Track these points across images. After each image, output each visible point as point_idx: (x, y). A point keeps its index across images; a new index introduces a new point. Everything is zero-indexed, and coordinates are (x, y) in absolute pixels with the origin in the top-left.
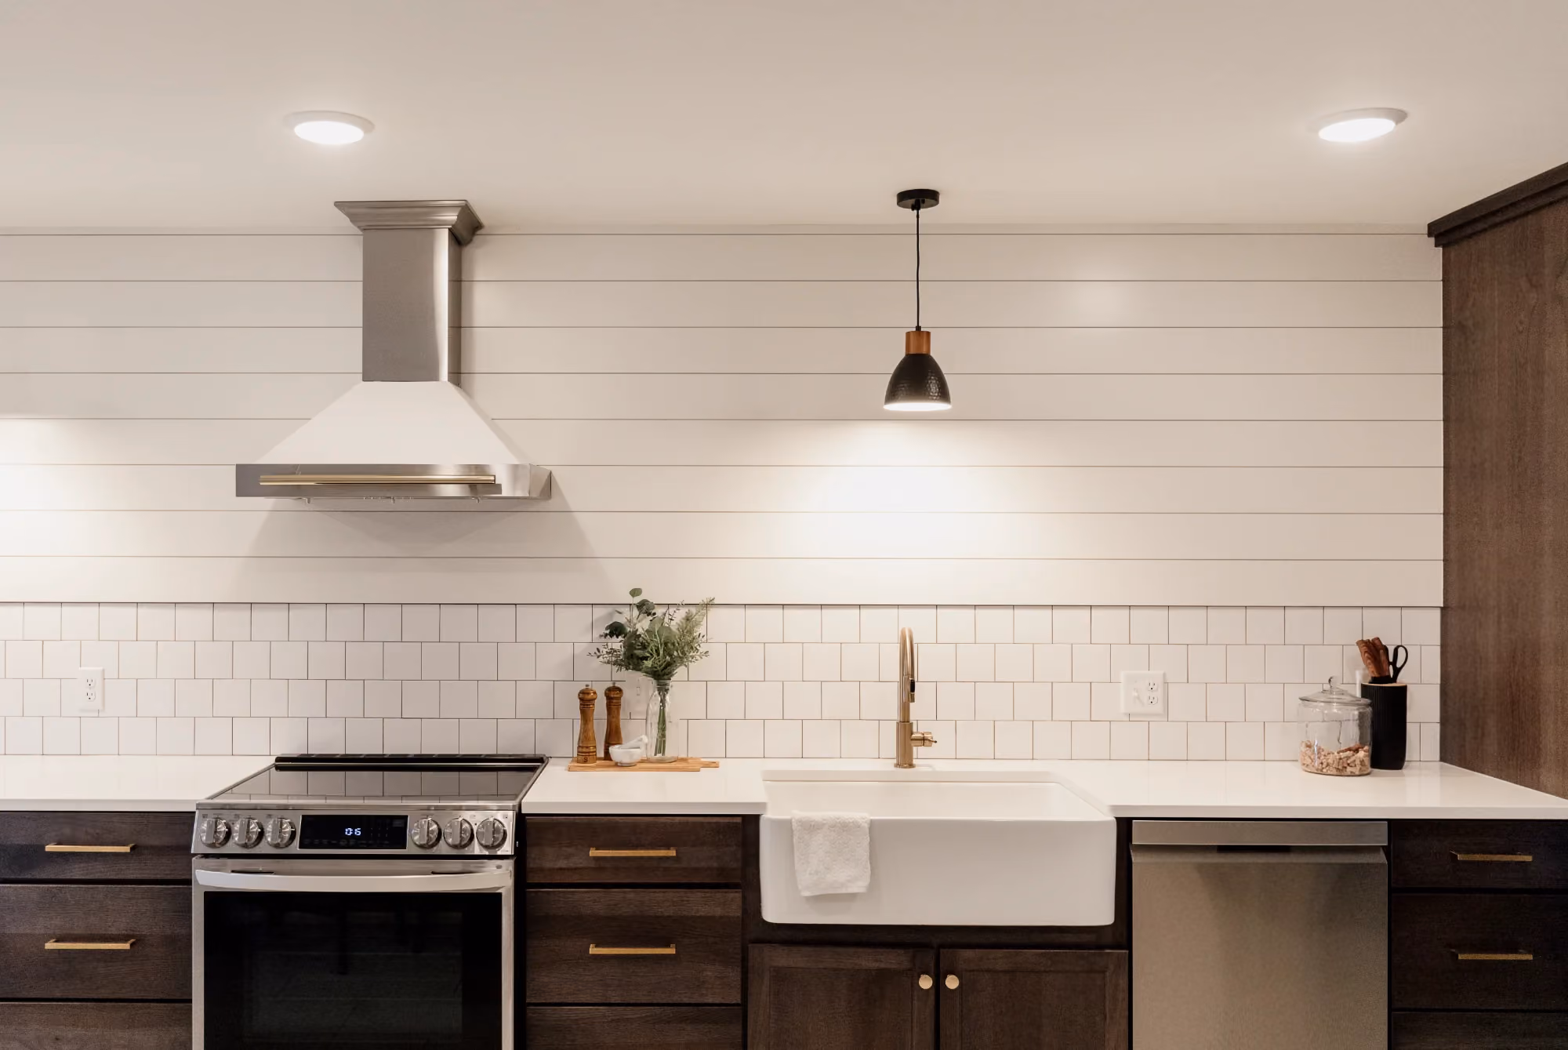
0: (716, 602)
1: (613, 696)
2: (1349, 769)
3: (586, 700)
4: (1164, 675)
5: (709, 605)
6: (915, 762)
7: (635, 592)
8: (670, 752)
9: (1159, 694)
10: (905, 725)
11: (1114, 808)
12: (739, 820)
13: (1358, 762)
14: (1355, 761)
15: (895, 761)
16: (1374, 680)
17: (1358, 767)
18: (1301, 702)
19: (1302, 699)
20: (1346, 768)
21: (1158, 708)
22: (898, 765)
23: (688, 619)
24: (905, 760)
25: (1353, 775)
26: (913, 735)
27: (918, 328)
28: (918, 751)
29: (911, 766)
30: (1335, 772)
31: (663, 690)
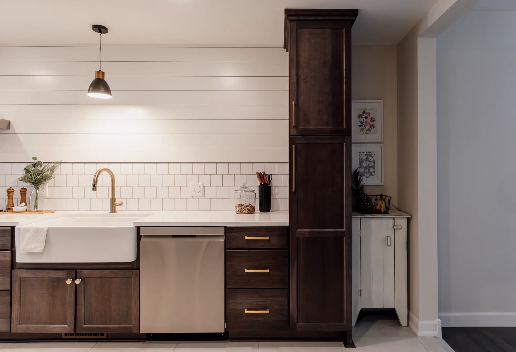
0: (63, 162)
1: (23, 191)
2: (244, 212)
3: (10, 192)
4: (203, 184)
5: (61, 163)
6: (117, 211)
7: (34, 158)
8: (39, 209)
9: (201, 190)
10: (113, 200)
12: (10, 228)
13: (247, 209)
14: (246, 209)
15: (110, 211)
16: (261, 184)
17: (247, 211)
18: (235, 192)
19: (236, 191)
20: (243, 211)
21: (201, 194)
22: (111, 212)
23: (54, 166)
24: (113, 210)
25: (245, 214)
26: (115, 202)
27: (100, 70)
28: (118, 208)
29: (115, 212)
30: (240, 213)
31: (37, 188)
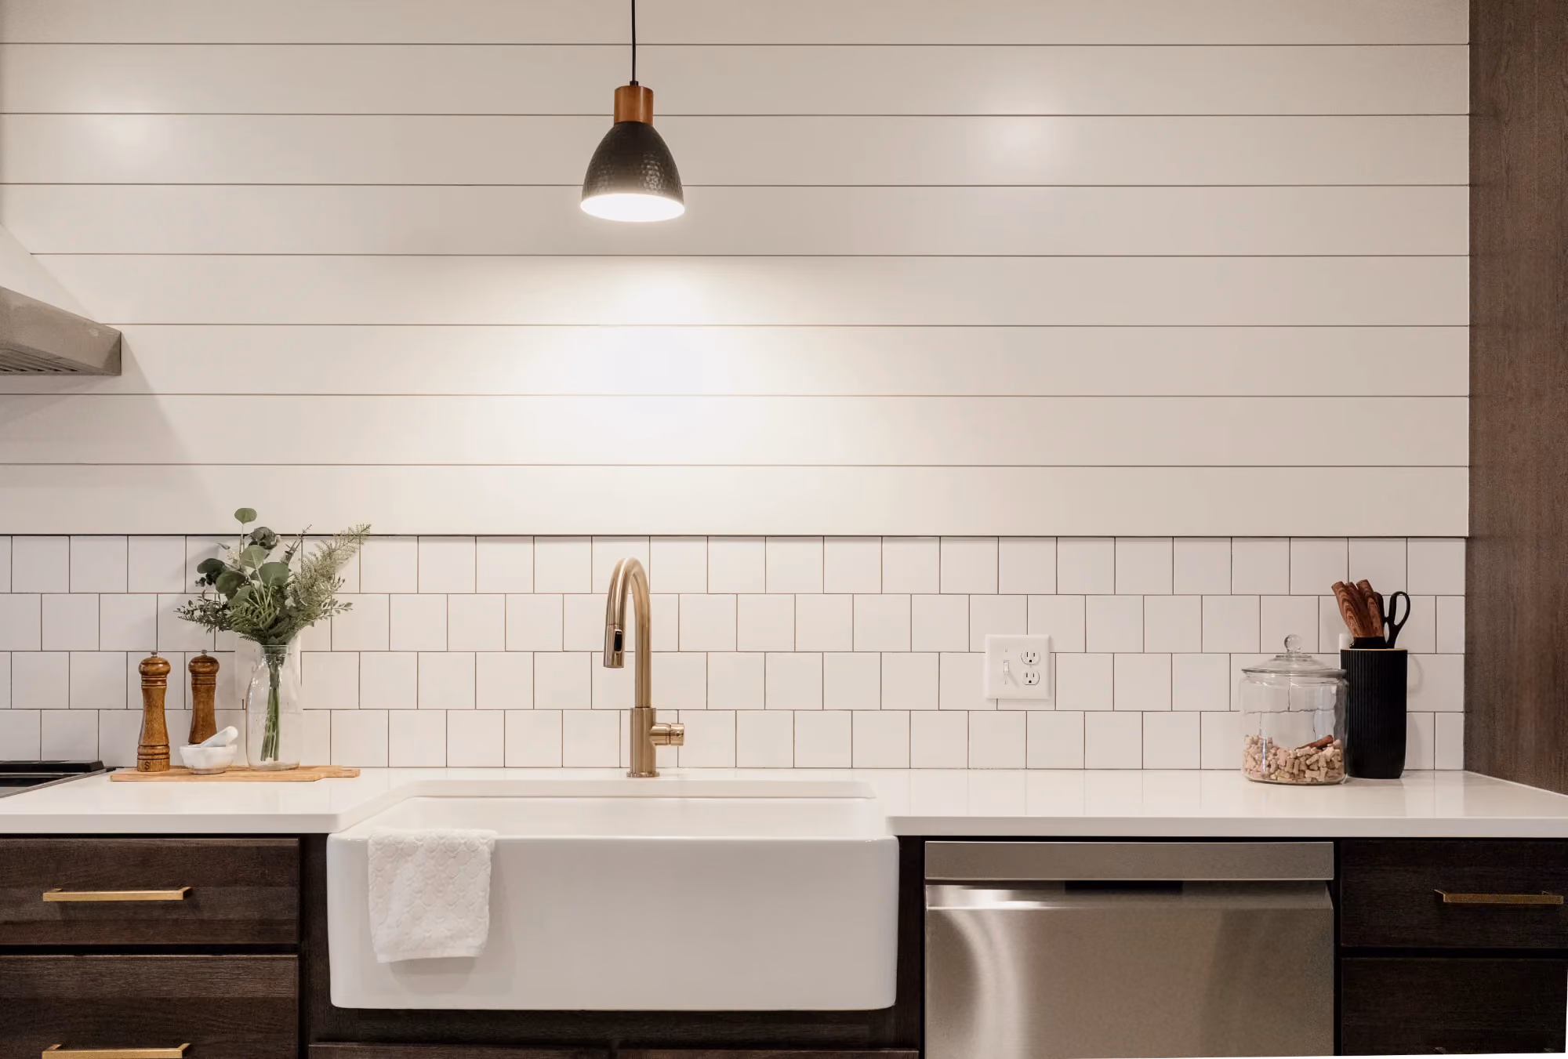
0: (372, 531)
1: (203, 671)
2: (1308, 774)
3: (152, 676)
4: (1050, 640)
5: (361, 536)
6: (657, 770)
7: (244, 515)
8: (286, 756)
9: (1041, 668)
10: (644, 713)
11: (895, 821)
12: (294, 842)
13: (1322, 763)
14: (1317, 761)
15: (629, 770)
16: (1358, 643)
17: (1324, 771)
18: (1244, 675)
19: (1246, 671)
20: (1304, 772)
21: (1041, 689)
22: (635, 773)
23: (330, 554)
24: (644, 766)
25: (1315, 783)
26: (654, 728)
27: (634, 83)
28: (663, 754)
29: (652, 773)
30: (1290, 780)
31: (275, 658)
